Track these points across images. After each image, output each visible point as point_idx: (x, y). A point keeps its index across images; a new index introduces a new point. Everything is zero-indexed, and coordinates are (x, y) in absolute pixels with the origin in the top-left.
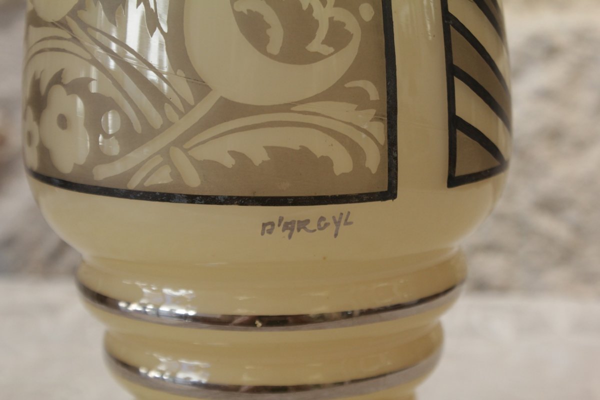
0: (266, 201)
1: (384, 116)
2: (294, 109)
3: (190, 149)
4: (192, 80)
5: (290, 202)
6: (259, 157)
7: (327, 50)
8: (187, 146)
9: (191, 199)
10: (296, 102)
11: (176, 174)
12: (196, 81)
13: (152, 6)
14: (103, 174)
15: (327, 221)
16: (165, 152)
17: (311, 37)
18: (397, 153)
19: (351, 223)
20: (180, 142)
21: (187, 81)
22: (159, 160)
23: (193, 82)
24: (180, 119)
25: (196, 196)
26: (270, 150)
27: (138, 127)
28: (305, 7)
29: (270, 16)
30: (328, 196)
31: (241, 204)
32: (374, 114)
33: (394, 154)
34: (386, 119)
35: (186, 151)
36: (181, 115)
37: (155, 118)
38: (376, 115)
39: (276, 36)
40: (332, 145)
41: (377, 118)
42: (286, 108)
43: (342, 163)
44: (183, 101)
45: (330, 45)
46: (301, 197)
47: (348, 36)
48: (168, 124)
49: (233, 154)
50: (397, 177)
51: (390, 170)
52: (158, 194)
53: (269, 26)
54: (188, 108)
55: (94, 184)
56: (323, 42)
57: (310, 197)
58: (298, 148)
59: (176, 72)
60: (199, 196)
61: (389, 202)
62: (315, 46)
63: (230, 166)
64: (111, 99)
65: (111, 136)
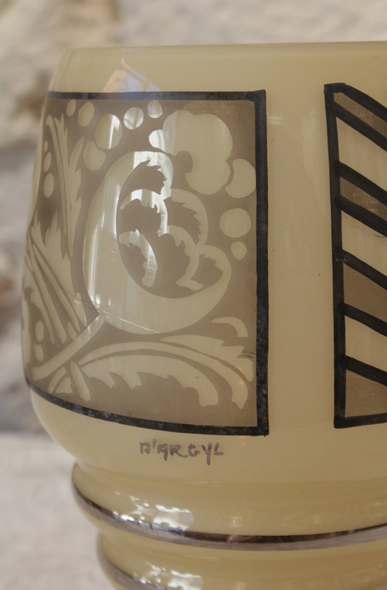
0: (141, 423)
1: (253, 354)
2: (162, 339)
3: (84, 365)
4: (86, 304)
5: (161, 427)
6: (134, 382)
7: (195, 286)
8: (81, 363)
9: (86, 411)
10: (165, 334)
11: (75, 386)
12: (89, 304)
14: (37, 375)
15: (197, 449)
16: (67, 366)
17: (182, 272)
18: (267, 391)
19: (221, 454)
20: (76, 358)
21: (83, 303)
22: (63, 371)
23: (86, 305)
24: (77, 337)
25: (88, 409)
27: (53, 339)
28: (178, 244)
30: (195, 426)
31: (121, 423)
32: (242, 350)
33: (264, 392)
34: (255, 356)
35: (80, 367)
36: (78, 334)
37: (61, 334)
38: (243, 352)
39: (151, 268)
40: (198, 377)
41: (245, 355)
42: (157, 338)
43: (209, 396)
44: (80, 321)
45: (199, 282)
46: (170, 423)
47: (219, 274)
48: (69, 340)
49: (114, 375)
50: (267, 414)
51: (258, 407)
52: (65, 402)
53: (146, 260)
54: (83, 328)
56: (193, 279)
57: (178, 425)
58: (166, 377)
59: (76, 294)
60: (90, 409)
61: (260, 438)
62: (187, 281)
63: (111, 387)
64: (40, 311)
65: (38, 343)
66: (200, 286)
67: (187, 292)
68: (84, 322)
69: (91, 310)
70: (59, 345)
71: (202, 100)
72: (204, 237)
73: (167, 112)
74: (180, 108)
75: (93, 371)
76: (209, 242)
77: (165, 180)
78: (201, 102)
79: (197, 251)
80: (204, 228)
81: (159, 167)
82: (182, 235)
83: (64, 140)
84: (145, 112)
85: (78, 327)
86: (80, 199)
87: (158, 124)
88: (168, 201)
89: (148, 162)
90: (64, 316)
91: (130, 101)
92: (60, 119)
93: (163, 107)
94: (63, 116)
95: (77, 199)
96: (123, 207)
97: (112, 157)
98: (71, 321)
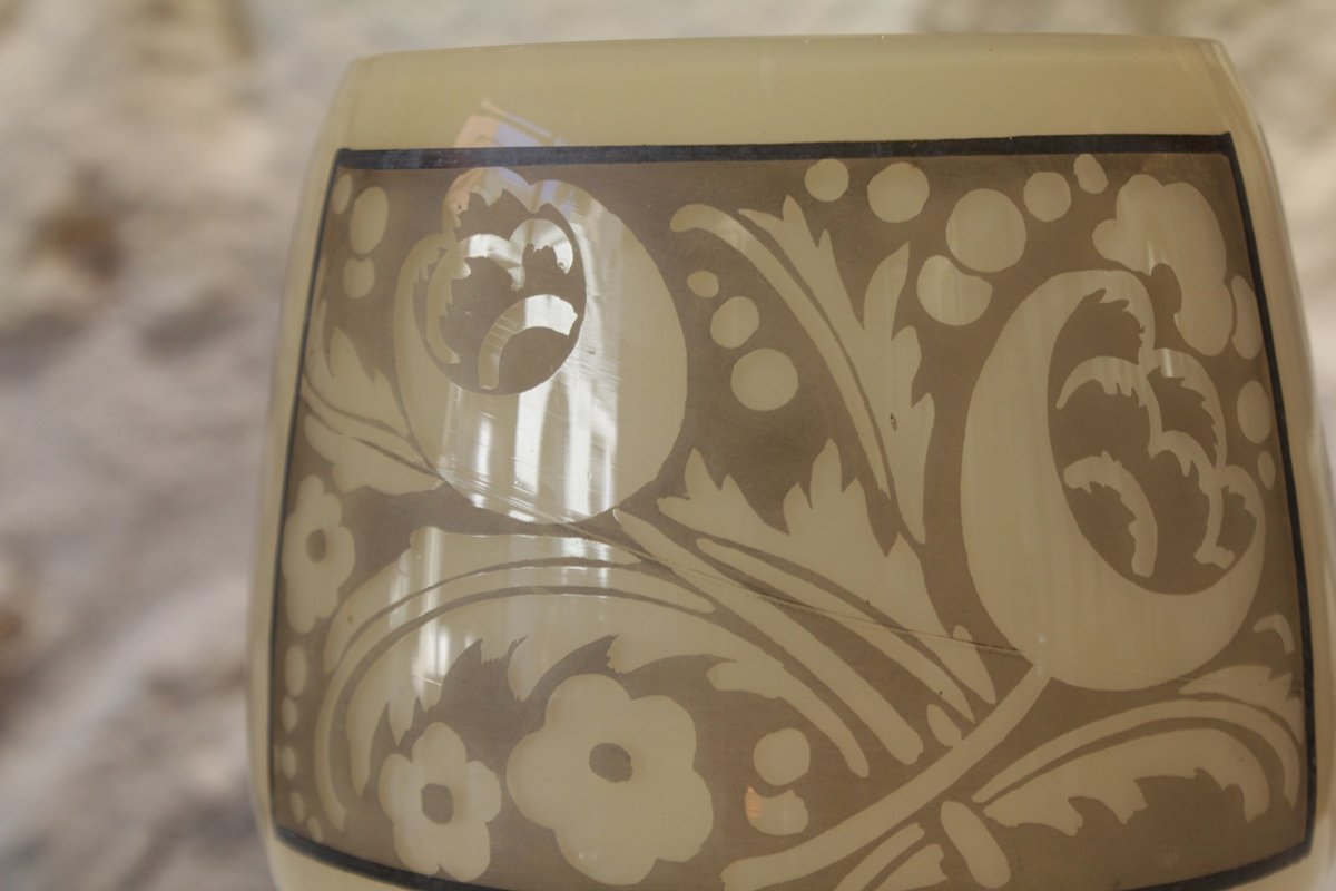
1: (1300, 685)
2: (1184, 690)
3: (990, 802)
6: (1125, 803)
7: (1222, 558)
8: (980, 796)
10: (1185, 676)
11: (954, 863)
12: (997, 649)
13: (883, 485)
14: (746, 880)
16: (928, 817)
20: (963, 790)
21: (978, 650)
22: (915, 833)
23: (990, 652)
24: (964, 736)
26: (1148, 785)
27: (859, 764)
28: (1186, 471)
29: (1132, 496)
32: (1290, 682)
35: (978, 809)
36: (966, 727)
37: (903, 742)
38: (1292, 684)
39: (1143, 531)
40: (1242, 760)
41: (1293, 693)
42: (1169, 690)
43: (1255, 801)
44: (971, 696)
45: (1229, 547)
47: (1250, 524)
48: (933, 751)
49: (1078, 803)
53: (1132, 517)
54: (982, 709)
56: (1219, 543)
58: (1192, 775)
59: (950, 631)
62: (1208, 552)
63: (1072, 832)
64: (782, 702)
65: (781, 790)
66: (1231, 556)
67: (1211, 575)
68: (989, 696)
69: (1005, 663)
70: (888, 773)
71: (1167, 151)
72: (1221, 449)
73: (1117, 178)
74: (1137, 170)
75: (1010, 812)
76: (1229, 462)
77: (1142, 331)
78: (1165, 155)
79: (1214, 479)
80: (1219, 428)
81: (1124, 303)
82: (1185, 450)
83: (818, 261)
84: (1073, 181)
85: (968, 713)
86: (928, 398)
87: (1104, 207)
88: (1156, 378)
89: (1101, 293)
90: (908, 696)
91: (1030, 158)
92: (777, 212)
93: (1106, 167)
94: (790, 204)
95: (916, 398)
96: (1061, 404)
97: (1009, 289)
98: (937, 699)
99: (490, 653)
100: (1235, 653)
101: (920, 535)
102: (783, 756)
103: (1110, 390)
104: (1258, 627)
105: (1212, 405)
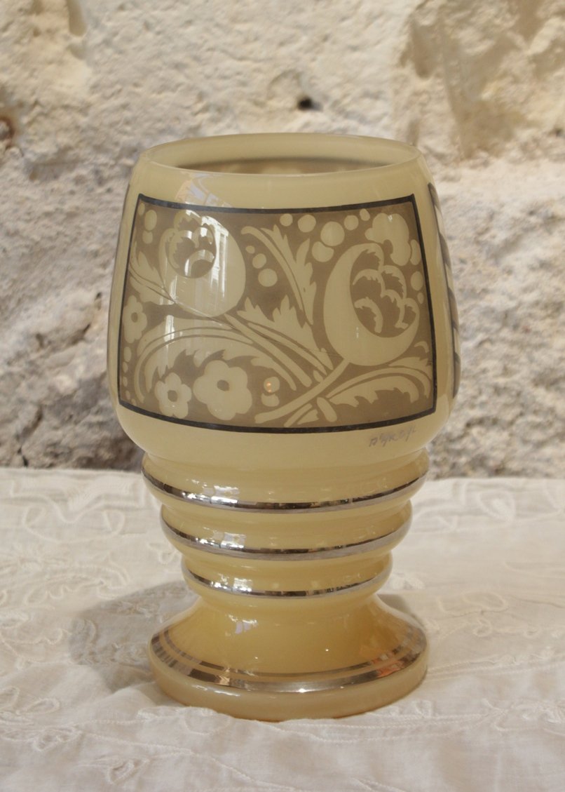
0: (374, 425)
1: (431, 361)
2: (391, 365)
3: (331, 398)
5: (388, 424)
6: (371, 397)
7: (404, 326)
8: (328, 396)
9: (330, 429)
10: (391, 361)
11: (321, 415)
12: (334, 354)
13: (301, 308)
14: (262, 419)
16: (313, 402)
17: (396, 319)
19: (416, 431)
20: (323, 394)
21: (328, 354)
22: (309, 406)
23: (332, 355)
24: (324, 379)
25: (333, 427)
26: (378, 393)
27: (293, 387)
28: (393, 301)
29: (375, 309)
31: (360, 429)
32: (427, 361)
34: (432, 363)
35: (328, 400)
36: (324, 377)
37: (306, 380)
39: (379, 320)
40: (409, 384)
41: (429, 364)
42: (386, 365)
43: (414, 396)
44: (326, 368)
45: (406, 323)
47: (414, 314)
48: (315, 383)
49: (358, 398)
51: (434, 395)
53: (375, 316)
54: (329, 371)
55: (255, 426)
56: (403, 321)
57: (398, 419)
58: (393, 389)
59: (320, 349)
60: (335, 427)
61: (432, 415)
62: (400, 324)
63: (355, 406)
64: (272, 370)
65: (271, 394)
66: (407, 325)
67: (401, 331)
68: (330, 367)
69: (336, 358)
70: (302, 390)
72: (405, 294)
73: (373, 215)
74: (380, 212)
75: (338, 400)
76: (408, 297)
77: (380, 260)
78: (389, 206)
79: (402, 302)
80: (404, 288)
81: (374, 253)
82: (392, 294)
83: (283, 243)
84: (359, 218)
85: (324, 372)
86: (314, 283)
87: (369, 224)
88: (384, 274)
89: (367, 250)
90: (308, 368)
91: (346, 211)
92: (272, 229)
93: (369, 212)
94: (275, 227)
95: (311, 283)
96: (354, 284)
97: (339, 251)
98: (316, 369)
99: (188, 353)
100: (407, 354)
101: (311, 322)
102: (271, 385)
103: (369, 279)
104: (416, 345)
105: (402, 281)
